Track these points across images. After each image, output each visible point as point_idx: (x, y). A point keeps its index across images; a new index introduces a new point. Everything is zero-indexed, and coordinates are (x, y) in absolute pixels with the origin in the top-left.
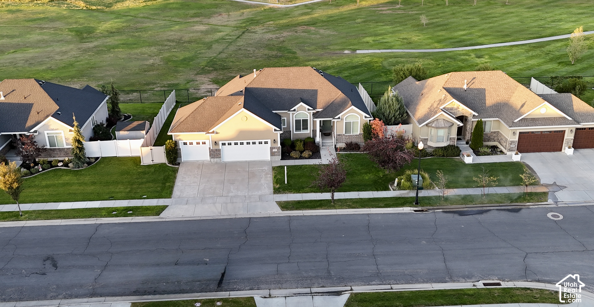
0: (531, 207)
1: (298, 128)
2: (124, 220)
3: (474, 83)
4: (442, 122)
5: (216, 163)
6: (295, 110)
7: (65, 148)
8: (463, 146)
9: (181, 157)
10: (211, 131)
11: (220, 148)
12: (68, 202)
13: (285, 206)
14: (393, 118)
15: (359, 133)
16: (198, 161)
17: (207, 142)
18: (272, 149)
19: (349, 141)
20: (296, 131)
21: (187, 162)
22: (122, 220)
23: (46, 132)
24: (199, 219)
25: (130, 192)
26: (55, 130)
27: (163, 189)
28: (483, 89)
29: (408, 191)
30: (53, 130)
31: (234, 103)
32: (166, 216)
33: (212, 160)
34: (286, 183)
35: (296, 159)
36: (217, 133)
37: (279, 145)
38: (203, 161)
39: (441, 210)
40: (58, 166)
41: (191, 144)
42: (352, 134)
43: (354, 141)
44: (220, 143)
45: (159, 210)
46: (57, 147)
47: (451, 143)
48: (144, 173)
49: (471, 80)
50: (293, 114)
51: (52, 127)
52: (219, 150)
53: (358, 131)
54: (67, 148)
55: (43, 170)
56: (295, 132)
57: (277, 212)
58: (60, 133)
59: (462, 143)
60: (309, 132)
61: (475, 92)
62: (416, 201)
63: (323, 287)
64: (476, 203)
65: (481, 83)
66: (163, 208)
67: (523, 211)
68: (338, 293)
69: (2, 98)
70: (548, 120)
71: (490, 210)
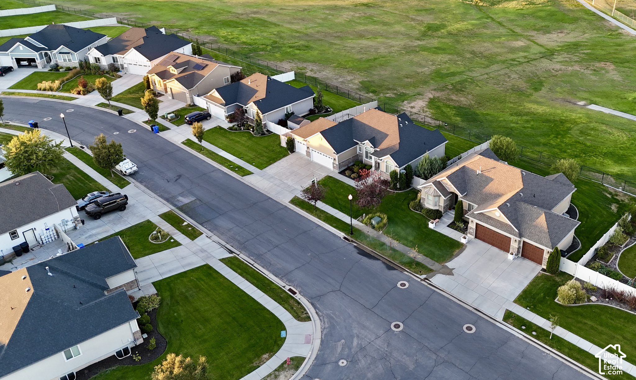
2: (230, 172)
4: (432, 191)
5: (309, 159)
8: (452, 215)
9: (294, 149)
10: (306, 140)
11: (310, 151)
13: (295, 200)
17: (305, 145)
18: (333, 164)
19: (387, 178)
21: (298, 152)
23: (251, 110)
24: (254, 187)
27: (266, 163)
29: (363, 224)
30: (254, 109)
33: (307, 157)
35: (346, 176)
36: (309, 142)
37: (337, 163)
39: (355, 244)
40: (250, 130)
41: (299, 142)
44: (310, 148)
45: (247, 174)
48: (274, 150)
49: (490, 168)
50: (364, 146)
57: (286, 201)
59: (453, 213)
60: (372, 161)
61: (483, 179)
62: (351, 232)
63: (232, 246)
64: (381, 252)
65: (495, 173)
66: (250, 173)
67: (395, 272)
68: (231, 252)
69: (249, 83)
70: (499, 223)
71: (380, 260)
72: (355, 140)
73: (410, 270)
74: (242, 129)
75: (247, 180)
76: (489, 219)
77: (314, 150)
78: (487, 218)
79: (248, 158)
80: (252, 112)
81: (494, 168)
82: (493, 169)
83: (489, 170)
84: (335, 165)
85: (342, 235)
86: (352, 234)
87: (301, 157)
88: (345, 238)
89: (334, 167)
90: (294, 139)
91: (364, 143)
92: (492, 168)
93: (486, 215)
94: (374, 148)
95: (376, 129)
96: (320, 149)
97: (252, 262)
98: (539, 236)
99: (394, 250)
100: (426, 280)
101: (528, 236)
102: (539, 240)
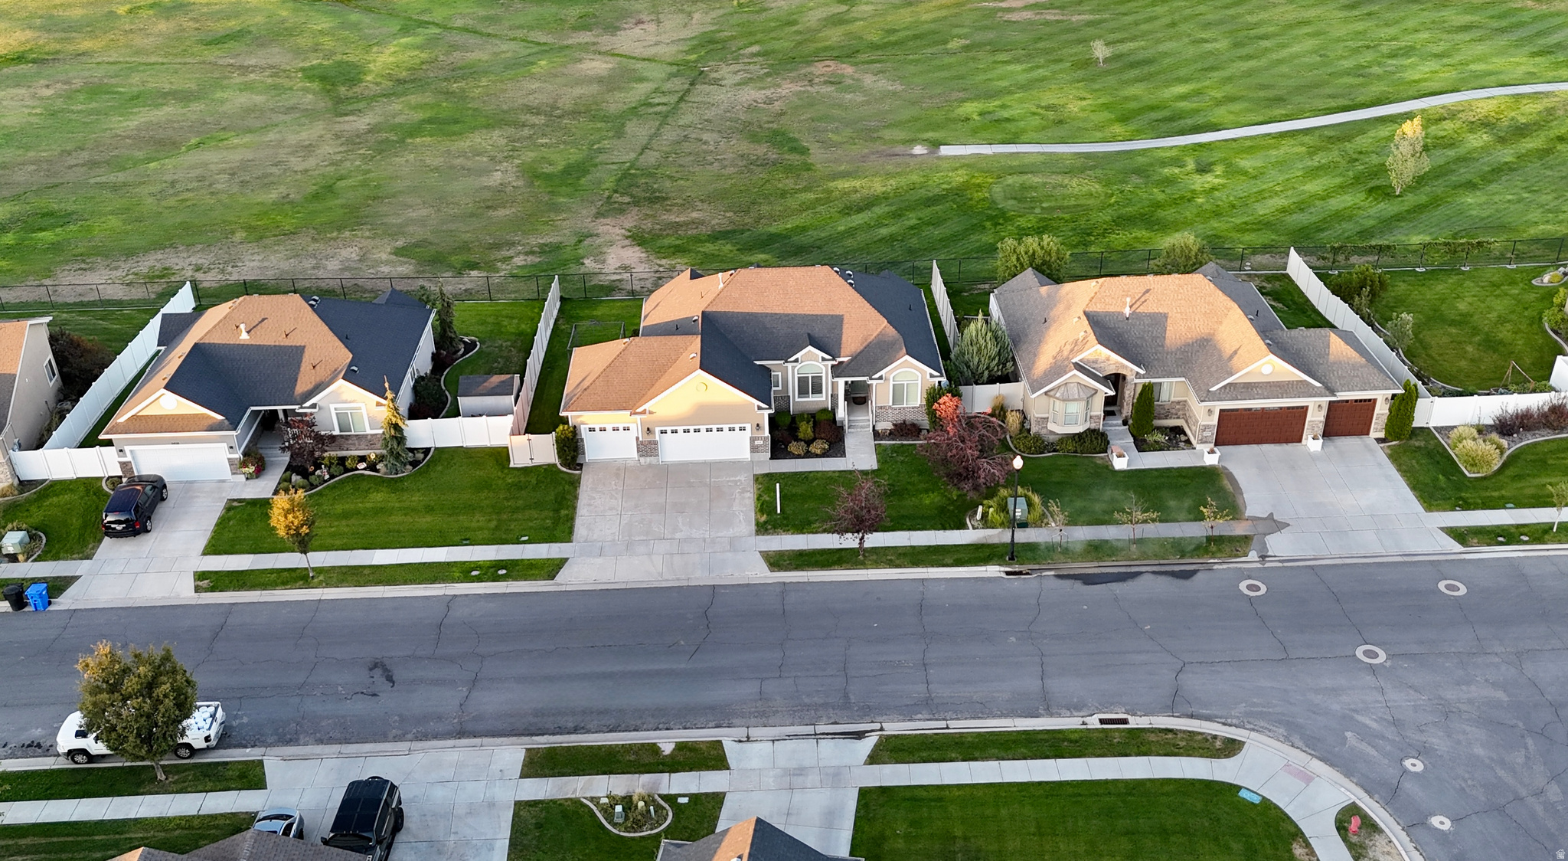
0: (1216, 567)
1: (803, 392)
2: (495, 587)
3: (1146, 301)
4: (1076, 389)
5: (650, 466)
6: (796, 361)
7: (367, 435)
8: (1117, 428)
9: (584, 453)
10: (639, 410)
11: (657, 438)
12: (389, 548)
13: (777, 561)
14: (986, 373)
15: (919, 403)
16: (615, 460)
17: (633, 427)
18: (753, 440)
19: (900, 419)
20: (799, 397)
21: (594, 462)
22: (490, 587)
23: (332, 407)
24: (623, 586)
25: (497, 528)
26: (350, 402)
27: (556, 521)
28: (1162, 314)
29: (1000, 530)
30: (346, 402)
31: (682, 350)
32: (569, 579)
33: (642, 460)
34: (779, 511)
35: (799, 457)
36: (651, 413)
37: (767, 433)
38: (626, 460)
39: (1052, 573)
40: (357, 469)
41: (603, 430)
42: (905, 406)
43: (910, 417)
44: (657, 430)
45: (551, 568)
46: (353, 433)
47: (1093, 426)
48: (518, 486)
49: (1140, 295)
50: (794, 367)
51: (344, 397)
52: (656, 443)
53: (916, 399)
54: (372, 435)
55: (332, 477)
56: (797, 399)
57: (760, 573)
58: (360, 408)
59: (1114, 422)
60: (824, 399)
61: (1147, 322)
62: (1010, 554)
63: (835, 723)
64: (1119, 558)
65: (1159, 301)
66: (559, 564)
67: (1199, 575)
68: (859, 735)
69: (244, 336)
70: (1275, 386)
71: (1140, 573)
72: (758, 363)
73: (1219, 558)
74: (327, 477)
77: (670, 429)
78: (1244, 388)
79: (486, 534)
81: (1147, 291)
82: (1147, 295)
83: (1143, 299)
84: (756, 443)
85: (993, 571)
86: (1012, 559)
88: (1008, 573)
90: (575, 427)
91: (798, 358)
92: (1144, 294)
93: (1237, 383)
94: (834, 359)
95: (795, 315)
97: (943, 724)
98: (1357, 376)
99: (1140, 541)
100: (1267, 559)
101: (1343, 385)
102: (1365, 384)
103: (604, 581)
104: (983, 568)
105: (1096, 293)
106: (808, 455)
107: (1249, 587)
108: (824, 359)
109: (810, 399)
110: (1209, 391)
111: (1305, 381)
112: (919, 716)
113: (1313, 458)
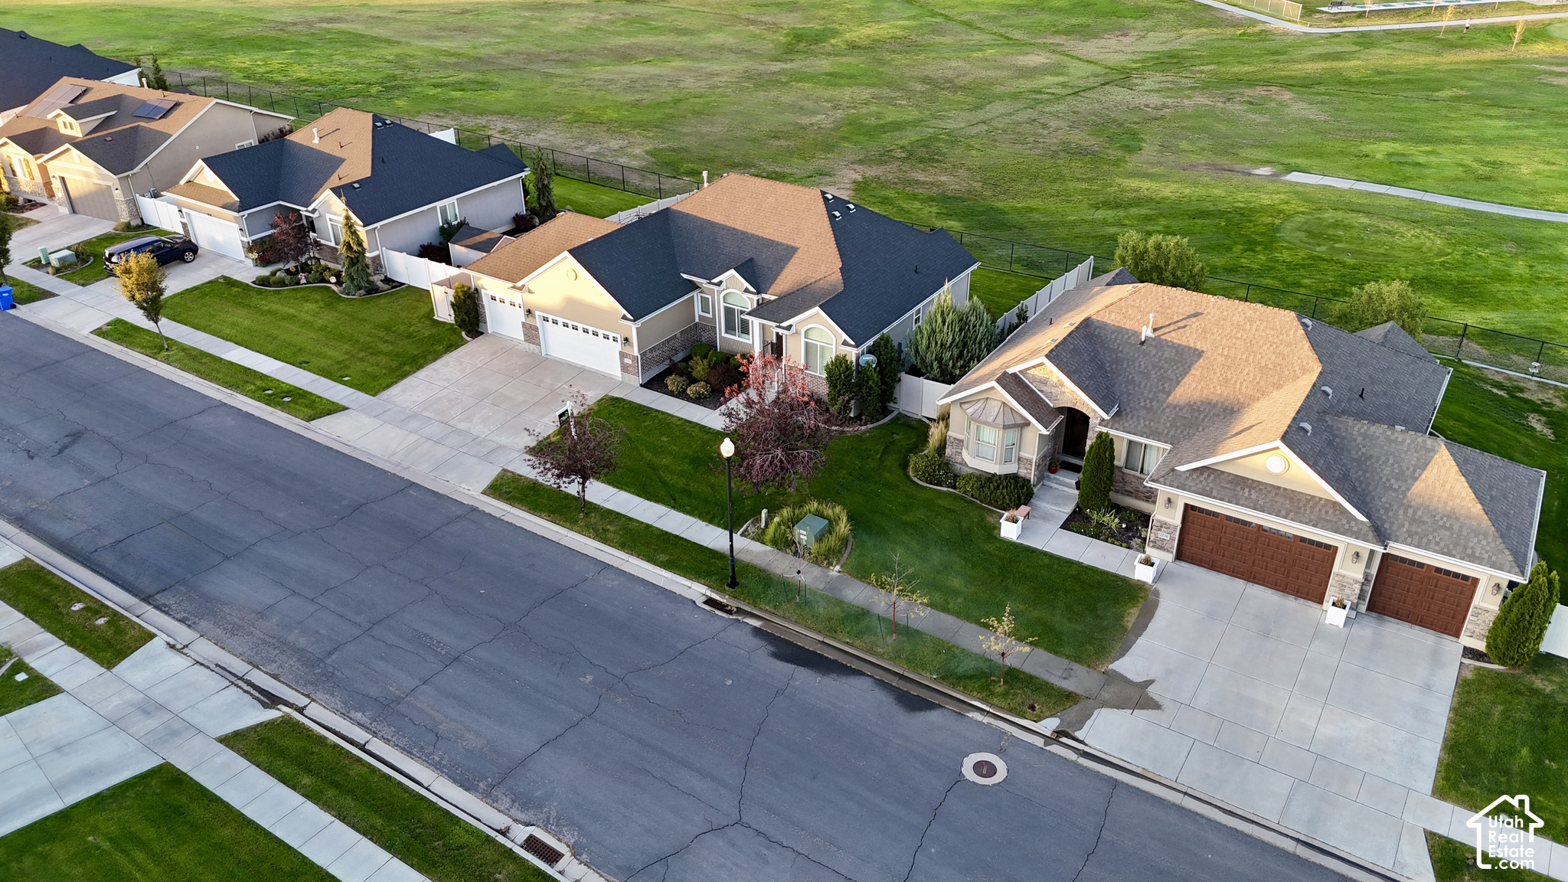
0: (973, 713)
1: (730, 328)
2: (263, 410)
3: (1185, 327)
5: (533, 355)
6: (719, 283)
10: (519, 285)
11: (537, 324)
13: (503, 485)
17: (517, 305)
18: (622, 355)
22: (258, 408)
23: (327, 216)
25: (341, 362)
27: (389, 374)
28: (1197, 350)
29: (769, 548)
30: (335, 214)
33: (527, 345)
35: (671, 394)
36: (530, 292)
38: (514, 340)
39: (757, 623)
40: (327, 282)
41: (502, 301)
42: (818, 373)
43: (820, 391)
44: (539, 314)
45: (323, 412)
46: (340, 247)
49: (1181, 318)
50: (720, 291)
51: (334, 209)
52: (536, 329)
55: (308, 282)
56: (724, 335)
57: (472, 490)
59: (1068, 480)
60: (750, 341)
61: (1167, 355)
62: (732, 578)
64: (857, 643)
65: (1205, 331)
66: (334, 409)
67: (933, 716)
68: (271, 700)
69: (316, 140)
70: (1285, 497)
71: (859, 673)
72: (685, 276)
73: (991, 705)
74: (303, 281)
75: (326, 430)
76: (1239, 486)
77: (550, 317)
78: (1229, 482)
80: (329, 222)
81: (1196, 315)
82: (1194, 319)
83: (1181, 324)
84: (626, 360)
85: (696, 590)
86: (733, 584)
87: (506, 347)
88: (710, 602)
89: (625, 368)
90: (476, 290)
91: (721, 282)
92: (1189, 318)
93: (1223, 472)
94: (758, 293)
95: (753, 235)
96: (574, 314)
97: (360, 735)
98: (1447, 529)
99: (906, 632)
100: (1064, 740)
101: (1410, 534)
102: (1456, 545)
103: (344, 441)
104: (688, 583)
105: (1121, 299)
106: (681, 395)
107: (980, 768)
108: (747, 291)
109: (736, 338)
110: (1173, 470)
111: (1335, 504)
112: (359, 716)
113: (1319, 631)
